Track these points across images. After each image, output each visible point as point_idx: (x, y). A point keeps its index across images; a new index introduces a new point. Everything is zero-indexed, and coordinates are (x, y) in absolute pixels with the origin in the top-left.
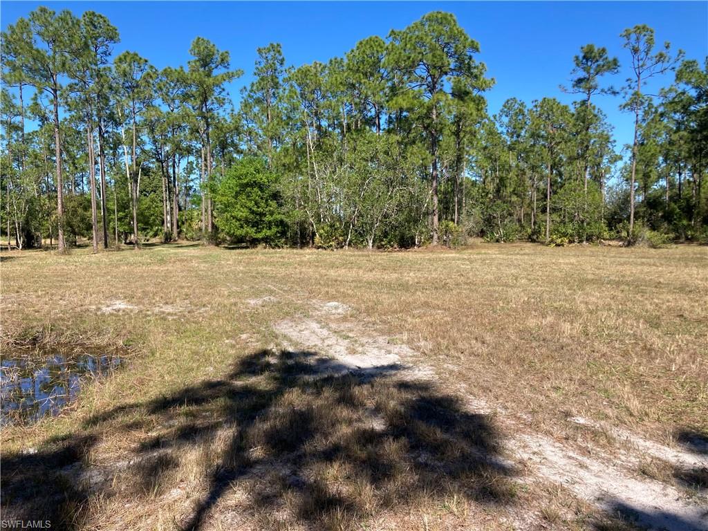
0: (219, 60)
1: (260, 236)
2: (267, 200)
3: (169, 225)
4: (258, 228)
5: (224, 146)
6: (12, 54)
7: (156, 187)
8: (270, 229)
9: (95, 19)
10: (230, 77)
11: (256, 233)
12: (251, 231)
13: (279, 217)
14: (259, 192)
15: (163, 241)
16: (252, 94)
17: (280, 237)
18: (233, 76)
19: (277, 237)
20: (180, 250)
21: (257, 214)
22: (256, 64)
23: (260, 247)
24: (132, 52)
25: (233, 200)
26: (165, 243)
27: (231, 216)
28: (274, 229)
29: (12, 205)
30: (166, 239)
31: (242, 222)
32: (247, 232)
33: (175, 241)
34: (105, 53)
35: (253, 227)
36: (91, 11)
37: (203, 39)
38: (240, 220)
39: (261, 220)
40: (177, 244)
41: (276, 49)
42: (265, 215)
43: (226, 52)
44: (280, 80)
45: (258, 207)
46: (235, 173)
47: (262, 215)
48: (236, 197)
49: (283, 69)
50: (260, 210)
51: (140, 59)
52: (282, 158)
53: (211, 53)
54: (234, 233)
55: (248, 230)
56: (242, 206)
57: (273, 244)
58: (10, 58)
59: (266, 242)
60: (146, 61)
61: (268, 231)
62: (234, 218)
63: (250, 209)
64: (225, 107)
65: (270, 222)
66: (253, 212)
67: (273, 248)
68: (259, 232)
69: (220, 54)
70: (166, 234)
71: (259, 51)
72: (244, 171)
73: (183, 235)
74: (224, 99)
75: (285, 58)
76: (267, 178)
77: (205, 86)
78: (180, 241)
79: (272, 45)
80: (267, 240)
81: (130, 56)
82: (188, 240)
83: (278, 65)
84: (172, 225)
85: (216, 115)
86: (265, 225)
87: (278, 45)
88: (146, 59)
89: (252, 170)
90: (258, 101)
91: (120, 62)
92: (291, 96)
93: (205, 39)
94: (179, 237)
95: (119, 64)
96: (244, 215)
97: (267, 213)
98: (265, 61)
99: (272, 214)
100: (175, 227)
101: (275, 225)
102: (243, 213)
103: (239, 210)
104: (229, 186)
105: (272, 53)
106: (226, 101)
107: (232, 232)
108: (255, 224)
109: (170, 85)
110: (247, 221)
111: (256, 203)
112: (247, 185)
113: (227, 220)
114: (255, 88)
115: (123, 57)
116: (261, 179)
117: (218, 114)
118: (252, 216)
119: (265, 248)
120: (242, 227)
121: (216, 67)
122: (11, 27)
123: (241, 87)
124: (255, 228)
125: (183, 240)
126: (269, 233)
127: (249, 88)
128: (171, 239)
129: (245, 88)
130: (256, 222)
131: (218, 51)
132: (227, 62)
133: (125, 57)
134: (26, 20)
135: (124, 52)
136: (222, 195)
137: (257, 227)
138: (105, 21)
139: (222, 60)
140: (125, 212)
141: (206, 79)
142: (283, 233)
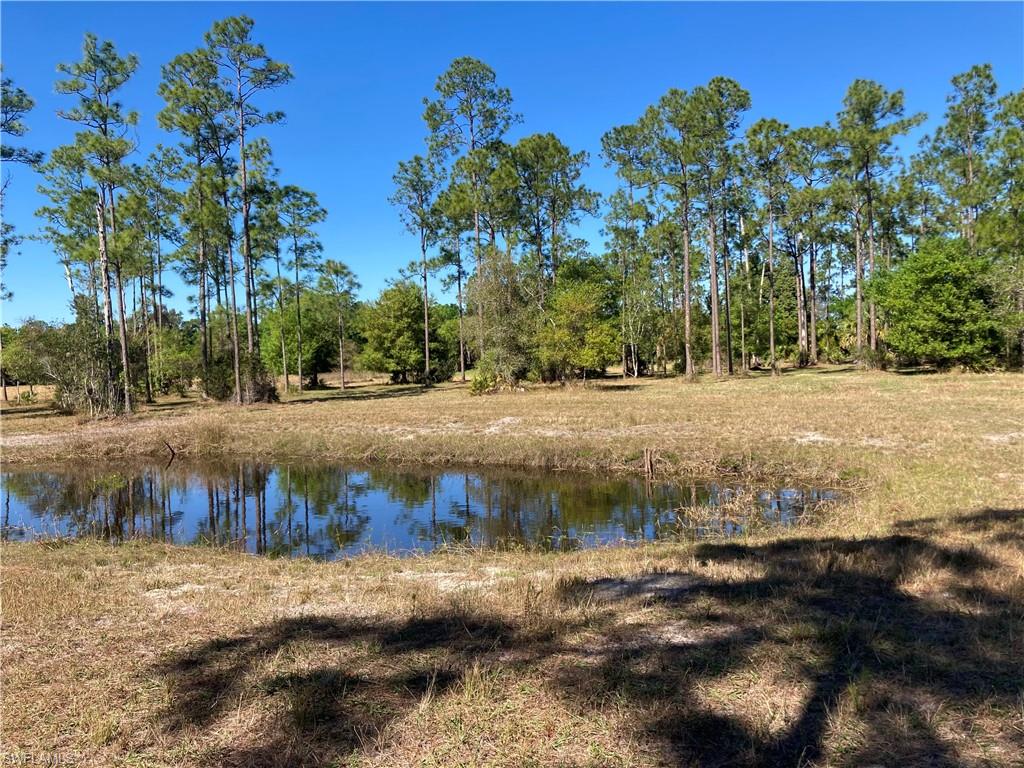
0: (888, 105)
1: (955, 354)
2: (966, 301)
3: (804, 343)
4: (951, 343)
5: (888, 225)
6: (622, 146)
7: (779, 290)
8: (972, 342)
9: (723, 85)
10: (904, 127)
11: (948, 350)
12: (940, 347)
13: (987, 324)
14: (955, 290)
15: (797, 365)
16: (938, 144)
17: (988, 356)
18: (910, 125)
19: (985, 355)
20: (824, 377)
21: (950, 322)
22: (948, 101)
23: (955, 371)
24: (768, 119)
25: (912, 304)
26: (801, 368)
27: (909, 326)
28: (979, 344)
29: (627, 325)
30: (802, 362)
31: (926, 335)
32: (934, 350)
33: (813, 364)
34: (732, 126)
35: (943, 341)
36: (719, 77)
37: (864, 81)
38: (922, 332)
39: (957, 331)
40: (819, 368)
41: (982, 72)
42: (963, 322)
43: (900, 92)
44: (989, 118)
45: (953, 312)
46: (914, 264)
47: (958, 322)
48: (916, 299)
49: (995, 100)
50: (956, 315)
51: (780, 125)
52: (996, 235)
53: (877, 99)
54: (914, 350)
55: (936, 345)
56: (925, 311)
57: (976, 366)
58: (621, 152)
59: (965, 364)
60: (786, 126)
61: (970, 346)
62: (913, 329)
63: (939, 315)
64: (891, 169)
65: (972, 333)
66: (943, 319)
67: (977, 372)
68: (954, 348)
69: (890, 96)
70: (801, 354)
71: (955, 81)
72: (929, 260)
73: (824, 356)
74: (891, 158)
75: (998, 84)
76: (968, 267)
77: (867, 146)
78: (820, 365)
79: (975, 68)
80: (967, 361)
81: (767, 125)
82: (831, 362)
83: (986, 98)
84: (809, 342)
85: (878, 182)
86: (963, 338)
87: (986, 66)
88: (786, 123)
89: (942, 257)
90: (949, 153)
91: (755, 135)
92: (1010, 141)
93: (868, 80)
94: (818, 358)
95: (753, 137)
96: (929, 324)
97: (967, 320)
98: (963, 93)
99: (975, 320)
100: (813, 345)
101: (980, 336)
102: (927, 322)
103: (921, 317)
104: (904, 284)
105: (976, 80)
106: (894, 160)
107: (911, 349)
108: (947, 337)
109: (807, 149)
110: (934, 333)
111: (949, 306)
112: (934, 280)
113: (903, 332)
114: (943, 135)
115: (757, 128)
116: (958, 270)
117: (882, 181)
118: (941, 326)
119: (963, 372)
120: (926, 341)
121: (883, 116)
122: (642, 120)
123: (921, 137)
124: (948, 343)
125: (825, 363)
126: (970, 349)
127: (933, 137)
128: (807, 362)
129: (927, 137)
130: (949, 334)
131: (886, 93)
132: (900, 106)
133: (760, 126)
134: (656, 108)
135: (758, 120)
136: (896, 297)
137: (950, 340)
138: (735, 86)
139: (893, 104)
140: (749, 327)
141: (869, 138)
142: (995, 350)
